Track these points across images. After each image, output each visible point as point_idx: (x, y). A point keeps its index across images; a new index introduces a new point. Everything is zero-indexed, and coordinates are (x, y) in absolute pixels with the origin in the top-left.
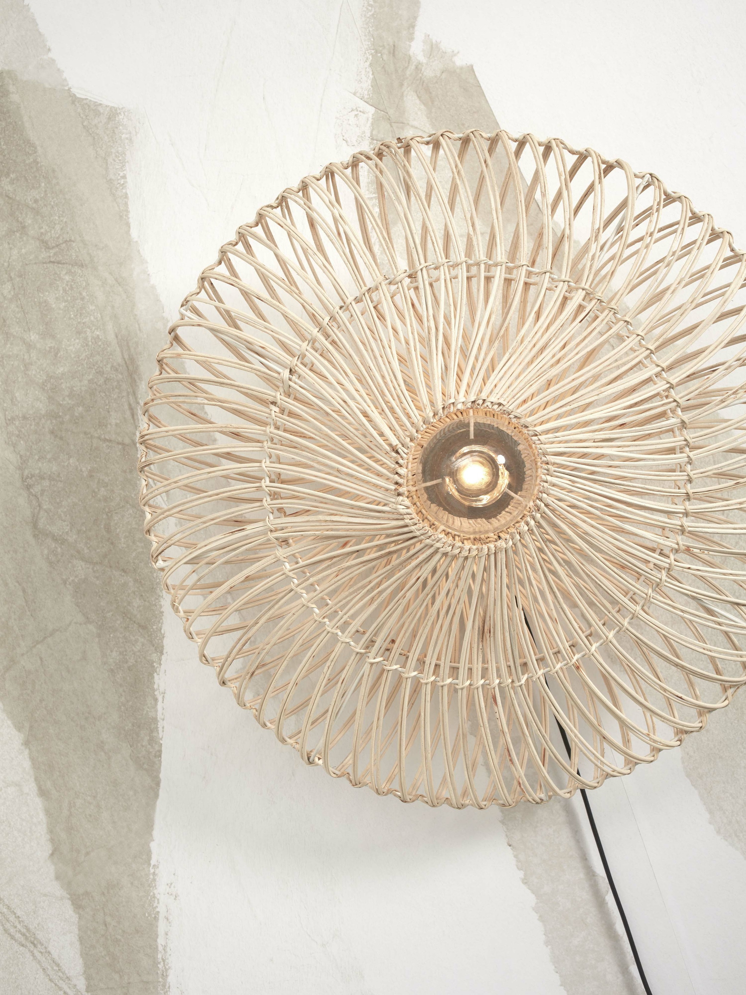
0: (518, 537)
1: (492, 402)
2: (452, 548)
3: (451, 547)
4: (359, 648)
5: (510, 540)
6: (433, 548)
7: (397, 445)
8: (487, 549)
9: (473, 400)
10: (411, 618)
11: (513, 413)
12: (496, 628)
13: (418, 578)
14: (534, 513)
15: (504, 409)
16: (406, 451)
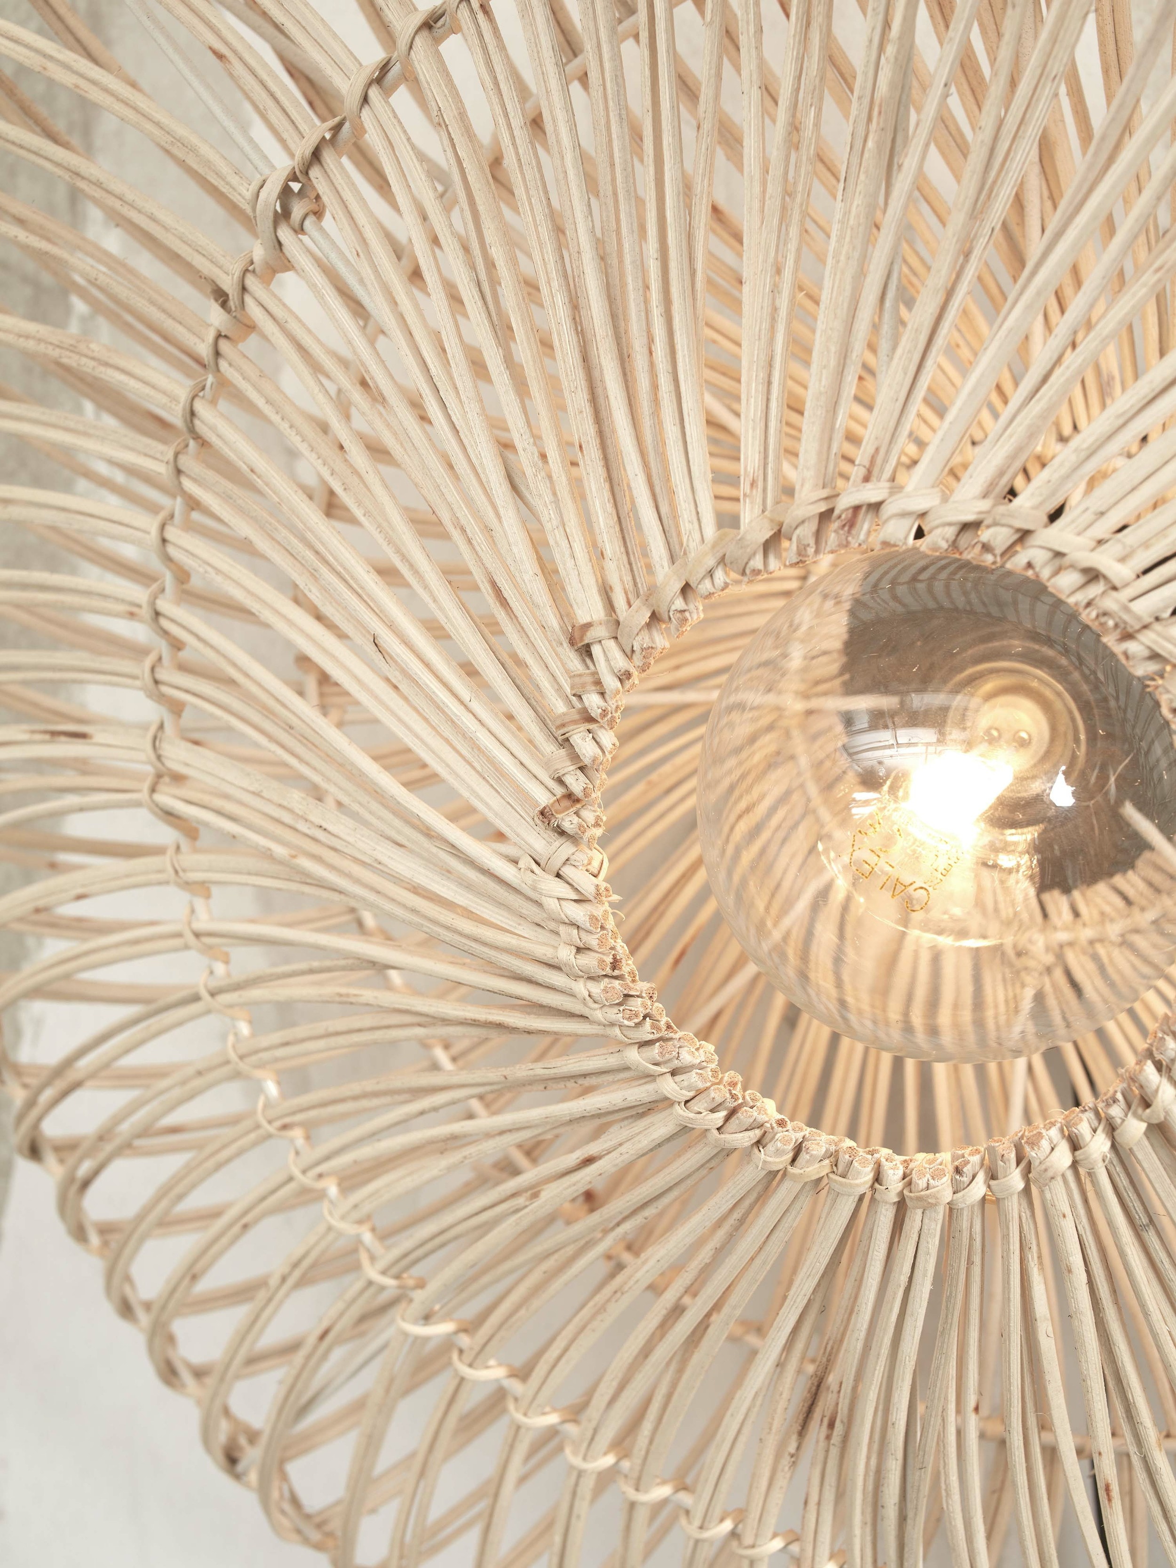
0: (1015, 1180)
1: (1058, 555)
2: (728, 1118)
3: (723, 1114)
4: (382, 1264)
5: (981, 1177)
6: (650, 1087)
7: (588, 626)
8: (869, 1177)
9: (970, 517)
10: (550, 1264)
11: (1148, 638)
12: (855, 1430)
13: (589, 1161)
14: (1116, 1111)
15: (1110, 603)
16: (621, 662)
